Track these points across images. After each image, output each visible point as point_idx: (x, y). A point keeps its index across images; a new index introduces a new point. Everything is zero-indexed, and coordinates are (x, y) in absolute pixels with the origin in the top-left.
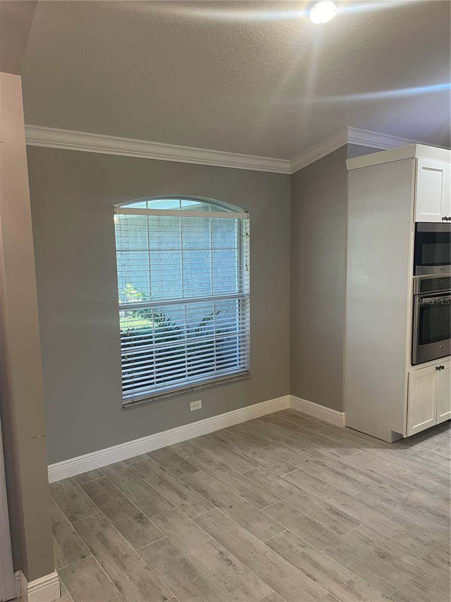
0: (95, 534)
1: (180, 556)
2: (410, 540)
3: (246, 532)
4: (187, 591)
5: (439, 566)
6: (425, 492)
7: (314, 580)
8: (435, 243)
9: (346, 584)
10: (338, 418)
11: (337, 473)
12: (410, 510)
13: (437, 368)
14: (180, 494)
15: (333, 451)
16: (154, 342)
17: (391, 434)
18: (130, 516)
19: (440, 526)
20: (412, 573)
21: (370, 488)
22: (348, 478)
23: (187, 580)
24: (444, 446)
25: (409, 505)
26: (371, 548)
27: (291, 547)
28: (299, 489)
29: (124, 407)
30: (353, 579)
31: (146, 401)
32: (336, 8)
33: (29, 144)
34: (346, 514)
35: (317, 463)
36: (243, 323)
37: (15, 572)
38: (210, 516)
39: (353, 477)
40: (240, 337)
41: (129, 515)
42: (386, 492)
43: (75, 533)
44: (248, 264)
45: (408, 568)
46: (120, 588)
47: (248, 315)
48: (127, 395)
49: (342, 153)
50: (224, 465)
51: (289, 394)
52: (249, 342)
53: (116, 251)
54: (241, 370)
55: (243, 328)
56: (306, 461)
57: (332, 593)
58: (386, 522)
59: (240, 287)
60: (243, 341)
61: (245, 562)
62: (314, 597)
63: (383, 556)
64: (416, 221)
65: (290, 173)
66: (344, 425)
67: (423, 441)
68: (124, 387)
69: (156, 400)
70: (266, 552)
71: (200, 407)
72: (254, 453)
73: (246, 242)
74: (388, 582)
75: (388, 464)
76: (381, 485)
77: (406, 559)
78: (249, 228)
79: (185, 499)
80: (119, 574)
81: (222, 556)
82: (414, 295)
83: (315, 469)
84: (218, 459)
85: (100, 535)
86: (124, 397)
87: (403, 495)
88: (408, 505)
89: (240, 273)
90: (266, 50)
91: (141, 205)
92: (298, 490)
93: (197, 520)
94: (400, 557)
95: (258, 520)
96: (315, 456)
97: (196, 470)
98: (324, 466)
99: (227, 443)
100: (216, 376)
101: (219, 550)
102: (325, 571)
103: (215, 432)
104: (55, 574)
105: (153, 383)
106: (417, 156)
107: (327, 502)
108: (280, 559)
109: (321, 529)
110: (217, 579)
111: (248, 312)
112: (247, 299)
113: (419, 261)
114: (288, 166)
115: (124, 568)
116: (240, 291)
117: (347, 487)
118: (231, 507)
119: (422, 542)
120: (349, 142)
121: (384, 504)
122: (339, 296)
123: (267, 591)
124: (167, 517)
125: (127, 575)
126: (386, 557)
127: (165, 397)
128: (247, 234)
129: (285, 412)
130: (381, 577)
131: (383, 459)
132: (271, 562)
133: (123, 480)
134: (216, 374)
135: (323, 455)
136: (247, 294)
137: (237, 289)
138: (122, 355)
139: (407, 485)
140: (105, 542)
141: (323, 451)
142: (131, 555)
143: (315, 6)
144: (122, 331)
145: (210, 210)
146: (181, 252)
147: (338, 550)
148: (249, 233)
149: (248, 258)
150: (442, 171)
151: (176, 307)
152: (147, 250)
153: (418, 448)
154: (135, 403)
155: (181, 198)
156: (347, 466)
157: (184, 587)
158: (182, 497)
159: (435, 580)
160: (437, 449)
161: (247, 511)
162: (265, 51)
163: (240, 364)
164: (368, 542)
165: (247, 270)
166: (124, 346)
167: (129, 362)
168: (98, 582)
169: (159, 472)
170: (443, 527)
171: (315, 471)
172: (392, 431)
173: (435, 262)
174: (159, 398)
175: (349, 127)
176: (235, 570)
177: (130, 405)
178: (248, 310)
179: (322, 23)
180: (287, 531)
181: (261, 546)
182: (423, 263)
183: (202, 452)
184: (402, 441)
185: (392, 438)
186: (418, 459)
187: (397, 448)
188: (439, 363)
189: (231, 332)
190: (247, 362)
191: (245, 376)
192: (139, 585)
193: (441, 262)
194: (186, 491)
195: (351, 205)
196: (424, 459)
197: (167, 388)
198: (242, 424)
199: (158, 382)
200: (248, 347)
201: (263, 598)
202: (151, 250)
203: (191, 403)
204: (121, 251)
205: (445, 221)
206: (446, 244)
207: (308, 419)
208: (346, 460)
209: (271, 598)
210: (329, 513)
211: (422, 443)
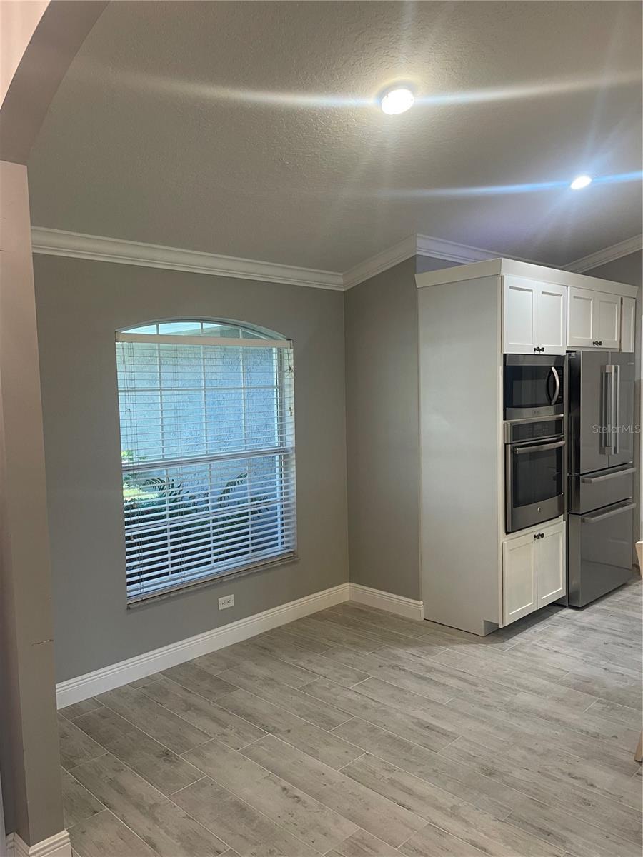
0: (106, 782)
1: (230, 797)
2: (521, 751)
3: (314, 760)
4: (246, 839)
5: (559, 779)
6: (531, 692)
7: (408, 809)
8: (521, 379)
9: (449, 810)
10: (414, 609)
11: (421, 678)
12: (516, 716)
13: (535, 536)
14: (215, 720)
15: (412, 651)
16: (168, 516)
17: (483, 624)
18: (152, 755)
19: (554, 732)
20: (528, 790)
21: (464, 693)
22: (436, 683)
23: (244, 826)
24: (549, 636)
25: (514, 710)
26: (475, 764)
27: (374, 773)
28: (375, 701)
29: (129, 608)
30: (456, 804)
31: (159, 599)
32: (413, 98)
33: (35, 251)
34: (437, 727)
35: (394, 667)
36: (287, 487)
37: (7, 835)
38: (263, 746)
39: (442, 681)
40: (282, 507)
41: (149, 753)
42: (485, 696)
43: (77, 783)
44: (293, 408)
45: (522, 784)
46: (154, 846)
47: (293, 475)
48: (134, 591)
49: (410, 266)
50: (273, 680)
51: (345, 582)
52: (294, 513)
53: (118, 391)
54: (286, 551)
55: (287, 493)
56: (380, 666)
57: (433, 823)
58: (489, 732)
59: (282, 438)
60: (287, 512)
61: (318, 796)
62: (412, 829)
63: (490, 773)
64: (505, 353)
65: (343, 290)
66: (423, 617)
67: (522, 631)
68: (129, 580)
69: (173, 597)
70: (343, 782)
71: (232, 604)
72: (310, 661)
73: (289, 378)
74: (500, 802)
75: (483, 663)
76: (478, 688)
77: (518, 774)
78: (293, 361)
79: (225, 727)
80: (149, 829)
81: (285, 792)
82: (505, 445)
83: (392, 675)
84: (261, 672)
85: (112, 782)
86: (129, 594)
87: (506, 699)
88: (512, 710)
89: (282, 419)
90: (325, 141)
91: (150, 330)
92: (373, 703)
93: (246, 752)
94: (511, 773)
95: (327, 744)
96: (390, 659)
97: (234, 689)
98: (404, 670)
99: (270, 651)
100: (253, 560)
101: (281, 786)
102: (421, 798)
103: (252, 638)
104: (65, 833)
105: (167, 574)
106: (503, 273)
107: (413, 715)
108: (363, 788)
109: (409, 748)
110: (285, 821)
111: (293, 472)
112: (292, 455)
113: (510, 402)
114: (341, 280)
115: (155, 820)
116: (282, 444)
117: (436, 694)
118: (289, 731)
119: (535, 752)
120: (418, 253)
121: (484, 711)
122: (411, 448)
123: (351, 828)
124: (204, 752)
125: (161, 828)
126: (494, 774)
127: (184, 591)
128: (291, 369)
129: (344, 606)
130: (491, 799)
131: (475, 656)
132: (352, 794)
133: (133, 710)
134: (252, 558)
135: (400, 657)
136: (292, 448)
137: (277, 441)
138: (127, 535)
139: (509, 686)
140: (121, 790)
141: (400, 652)
142: (162, 803)
143: (389, 94)
144: (126, 501)
145: (241, 337)
146: (203, 392)
147: (435, 771)
148: (292, 367)
149: (293, 400)
150: (531, 291)
151: (199, 467)
152: (157, 390)
153: (517, 640)
154: (144, 602)
155: (202, 321)
156: (433, 668)
157: (241, 836)
158: (220, 725)
159: (556, 795)
160: (541, 641)
161: (311, 735)
162: (324, 143)
163: (283, 543)
164: (470, 758)
165: (291, 416)
166: (128, 523)
167: (135, 545)
168: (122, 841)
169: (182, 695)
170: (558, 733)
171: (392, 678)
172: (485, 621)
173: (523, 403)
174: (177, 593)
175: (418, 235)
176: (306, 807)
177: (139, 604)
178: (294, 469)
179: (397, 113)
180: (367, 754)
181: (335, 774)
182: (514, 404)
183: (239, 665)
184: (498, 633)
185: (485, 629)
186: (519, 654)
187: (492, 642)
188: (537, 529)
189: (271, 500)
190: (294, 540)
191: (291, 559)
192: (179, 839)
193: (529, 403)
194: (224, 716)
195: (424, 332)
196: (525, 653)
197: (187, 579)
198: (288, 625)
199: (173, 572)
200: (295, 519)
201: (347, 837)
202: (164, 390)
203: (220, 599)
204: (125, 391)
205: (537, 353)
206: (534, 381)
207: (375, 613)
208: (429, 661)
209: (357, 837)
210: (417, 728)
211: (523, 634)
